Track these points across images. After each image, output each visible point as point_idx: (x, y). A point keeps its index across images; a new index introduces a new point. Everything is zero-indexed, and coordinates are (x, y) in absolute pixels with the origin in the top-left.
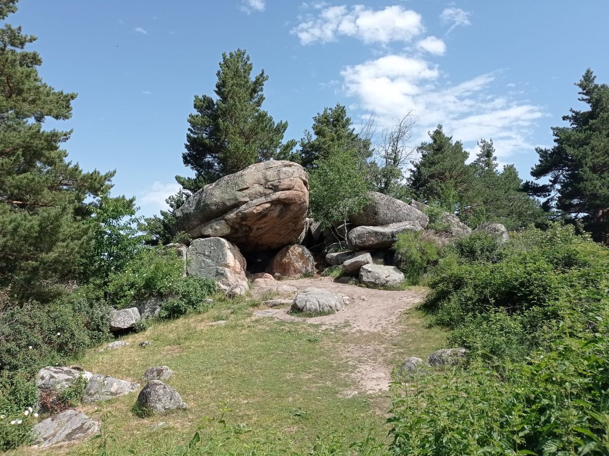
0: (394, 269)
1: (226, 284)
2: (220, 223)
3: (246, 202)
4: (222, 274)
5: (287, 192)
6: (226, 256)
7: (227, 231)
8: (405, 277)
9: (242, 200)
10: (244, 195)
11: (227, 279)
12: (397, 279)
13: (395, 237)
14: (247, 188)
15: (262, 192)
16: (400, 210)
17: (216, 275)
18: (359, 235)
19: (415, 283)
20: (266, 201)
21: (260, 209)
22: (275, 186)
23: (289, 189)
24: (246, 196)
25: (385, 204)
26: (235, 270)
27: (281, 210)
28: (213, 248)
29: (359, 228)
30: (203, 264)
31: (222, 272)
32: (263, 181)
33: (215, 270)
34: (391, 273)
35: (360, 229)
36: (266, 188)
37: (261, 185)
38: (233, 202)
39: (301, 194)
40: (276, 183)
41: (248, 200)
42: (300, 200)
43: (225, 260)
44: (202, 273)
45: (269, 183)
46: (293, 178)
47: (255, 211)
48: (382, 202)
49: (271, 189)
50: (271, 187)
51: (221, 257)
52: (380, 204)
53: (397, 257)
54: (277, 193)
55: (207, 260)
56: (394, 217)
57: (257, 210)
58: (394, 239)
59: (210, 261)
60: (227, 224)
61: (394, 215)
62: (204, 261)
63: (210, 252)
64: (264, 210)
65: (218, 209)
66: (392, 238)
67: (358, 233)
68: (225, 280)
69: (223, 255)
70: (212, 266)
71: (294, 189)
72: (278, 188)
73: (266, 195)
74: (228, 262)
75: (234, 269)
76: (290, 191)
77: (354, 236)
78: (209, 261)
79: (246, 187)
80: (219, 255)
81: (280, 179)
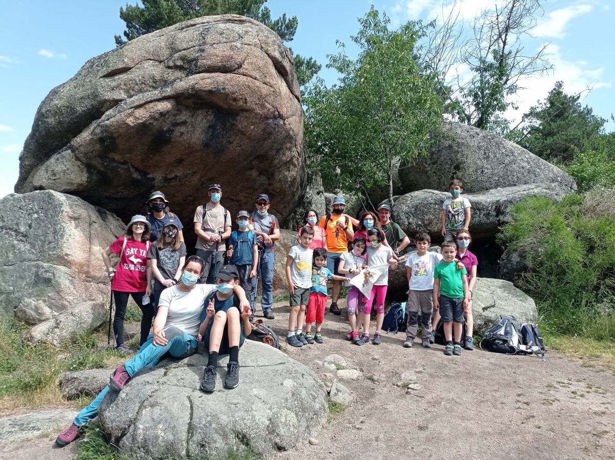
0: (504, 286)
1: (56, 306)
2: (63, 157)
3: (116, 102)
4: (48, 281)
5: (221, 77)
6: (62, 236)
7: (80, 177)
8: (540, 310)
9: (109, 96)
10: (114, 84)
11: (58, 292)
12: (516, 314)
13: (503, 213)
14: (125, 70)
15: (158, 77)
16: (514, 162)
17: (36, 283)
18: (416, 207)
19: (568, 330)
20: (159, 96)
21: (142, 114)
22: (190, 61)
23: (225, 70)
24: (118, 86)
25: (479, 148)
26: (87, 272)
27: (212, 127)
28: (36, 216)
29: (416, 193)
30: (11, 255)
31: (48, 275)
32: (165, 53)
33: (34, 269)
34: (500, 298)
35: (419, 195)
36: (169, 67)
37: (160, 62)
38: (87, 104)
39: (265, 90)
40: (191, 54)
41: (123, 95)
42: (263, 106)
43: (58, 246)
44: (7, 277)
45: (177, 55)
46: (239, 45)
47: (130, 121)
48: (474, 143)
49: (180, 68)
50: (179, 63)
51: (51, 238)
52: (468, 146)
53: (509, 259)
54: (191, 77)
55: (21, 246)
56: (499, 176)
57: (136, 118)
58: (501, 218)
59: (28, 247)
60: (77, 159)
61: (500, 170)
62: (13, 246)
63: (30, 226)
64: (152, 117)
65: (60, 122)
66: (497, 216)
67: (416, 202)
68: (57, 297)
69: (55, 232)
70: (30, 260)
71: (241, 70)
72: (196, 65)
73: (166, 83)
74: (66, 251)
75: (85, 268)
76: (229, 76)
77: (405, 208)
78: (24, 247)
79: (121, 66)
80: (45, 234)
81: (204, 43)
